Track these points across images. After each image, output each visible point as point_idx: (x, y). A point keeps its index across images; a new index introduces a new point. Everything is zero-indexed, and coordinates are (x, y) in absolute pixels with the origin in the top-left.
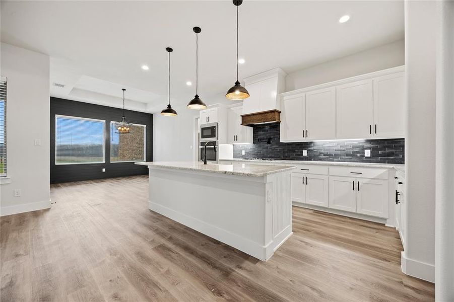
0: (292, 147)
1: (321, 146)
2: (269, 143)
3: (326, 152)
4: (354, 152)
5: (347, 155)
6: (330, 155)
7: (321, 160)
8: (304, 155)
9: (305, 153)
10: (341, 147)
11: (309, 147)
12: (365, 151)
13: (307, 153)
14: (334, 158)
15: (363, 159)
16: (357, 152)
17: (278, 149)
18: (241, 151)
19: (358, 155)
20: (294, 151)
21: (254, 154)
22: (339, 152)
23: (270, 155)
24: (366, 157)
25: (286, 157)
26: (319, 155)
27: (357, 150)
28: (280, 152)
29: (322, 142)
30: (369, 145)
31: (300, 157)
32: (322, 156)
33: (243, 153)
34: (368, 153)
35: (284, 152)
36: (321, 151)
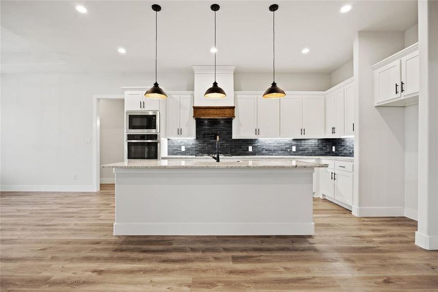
0: (239, 143)
1: (263, 143)
2: (215, 138)
3: (267, 148)
4: (286, 148)
5: (282, 151)
6: (270, 150)
7: (263, 154)
8: (249, 151)
9: (250, 149)
10: (277, 143)
11: (254, 144)
12: (293, 147)
13: (253, 148)
14: (272, 153)
15: (291, 153)
16: (288, 148)
17: (225, 144)
18: (180, 147)
19: (289, 150)
20: (241, 147)
21: (197, 150)
22: (276, 148)
24: (293, 152)
25: (233, 152)
26: (262, 151)
27: (288, 146)
28: (226, 148)
29: (264, 140)
30: (295, 143)
31: (245, 153)
32: (264, 152)
33: (183, 149)
34: (294, 149)
35: (231, 148)
36: (264, 147)
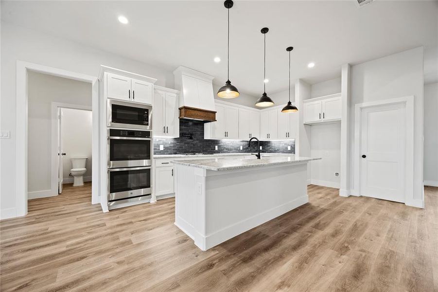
1: (224, 143)
2: (191, 138)
3: (226, 147)
6: (228, 149)
8: (216, 149)
11: (219, 144)
13: (218, 147)
15: (240, 151)
19: (238, 149)
20: (210, 147)
21: (176, 149)
22: (232, 147)
23: (192, 150)
27: (238, 146)
30: (242, 143)
32: (225, 150)
34: (241, 148)
35: (203, 147)
